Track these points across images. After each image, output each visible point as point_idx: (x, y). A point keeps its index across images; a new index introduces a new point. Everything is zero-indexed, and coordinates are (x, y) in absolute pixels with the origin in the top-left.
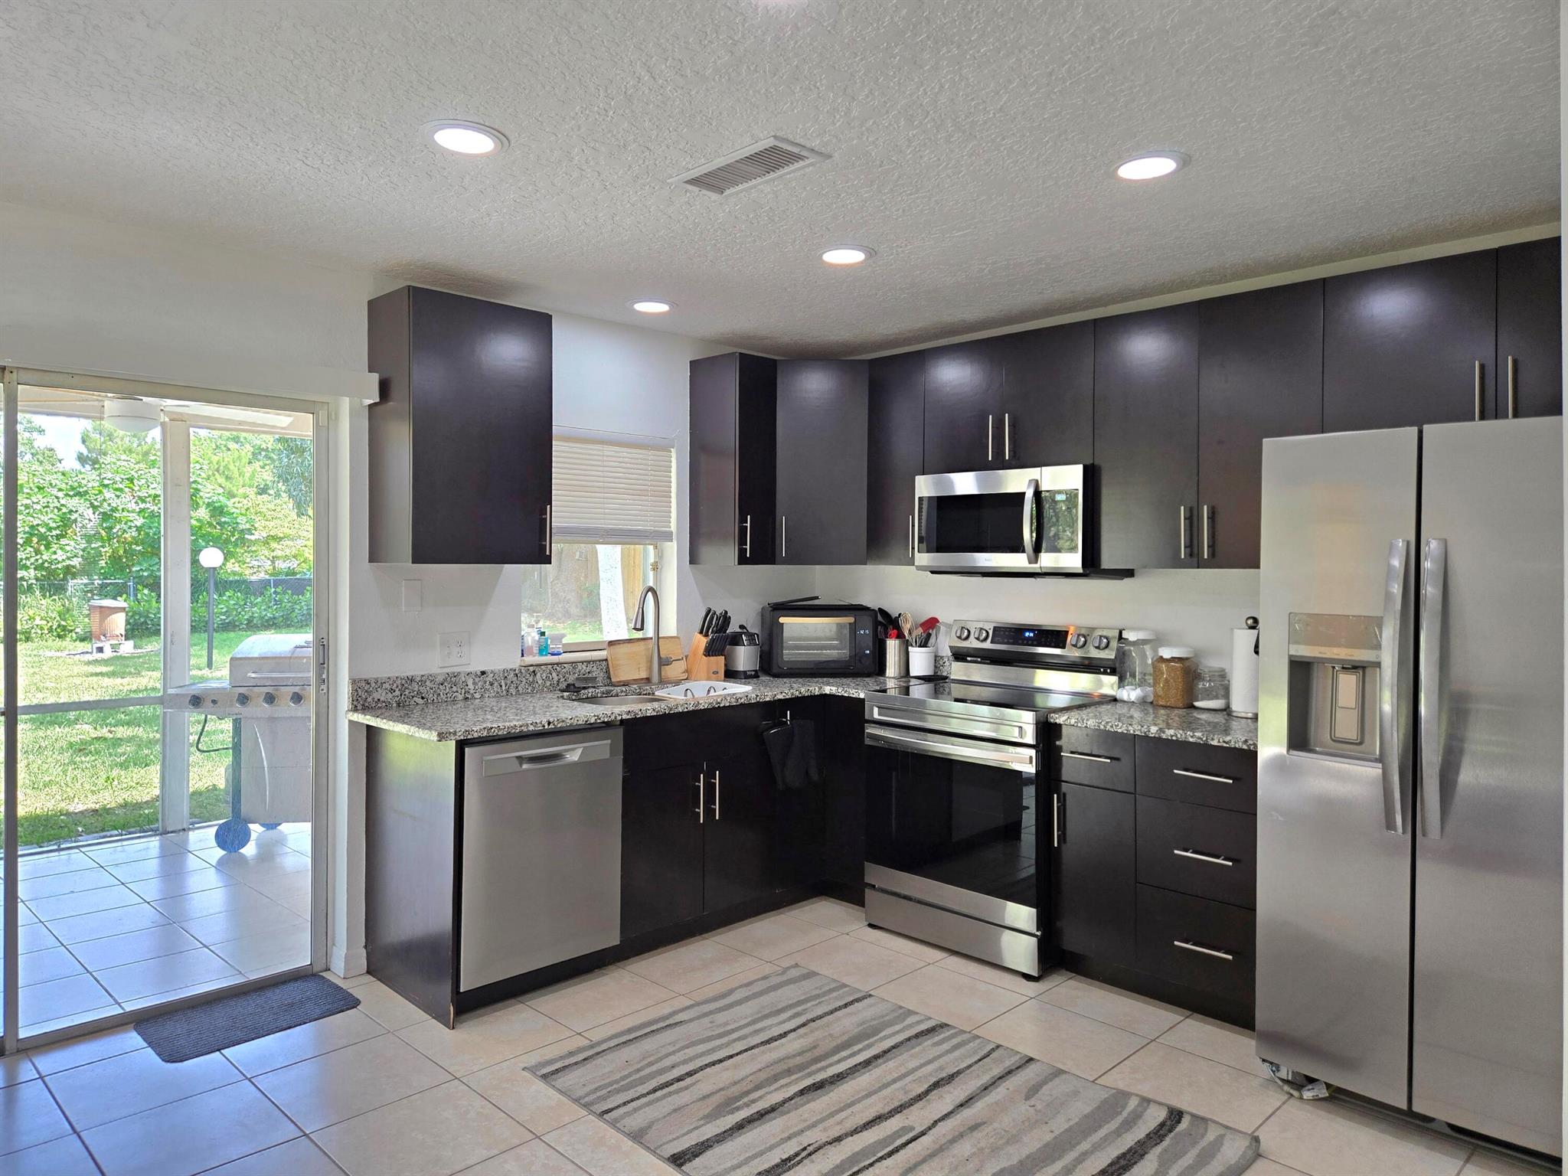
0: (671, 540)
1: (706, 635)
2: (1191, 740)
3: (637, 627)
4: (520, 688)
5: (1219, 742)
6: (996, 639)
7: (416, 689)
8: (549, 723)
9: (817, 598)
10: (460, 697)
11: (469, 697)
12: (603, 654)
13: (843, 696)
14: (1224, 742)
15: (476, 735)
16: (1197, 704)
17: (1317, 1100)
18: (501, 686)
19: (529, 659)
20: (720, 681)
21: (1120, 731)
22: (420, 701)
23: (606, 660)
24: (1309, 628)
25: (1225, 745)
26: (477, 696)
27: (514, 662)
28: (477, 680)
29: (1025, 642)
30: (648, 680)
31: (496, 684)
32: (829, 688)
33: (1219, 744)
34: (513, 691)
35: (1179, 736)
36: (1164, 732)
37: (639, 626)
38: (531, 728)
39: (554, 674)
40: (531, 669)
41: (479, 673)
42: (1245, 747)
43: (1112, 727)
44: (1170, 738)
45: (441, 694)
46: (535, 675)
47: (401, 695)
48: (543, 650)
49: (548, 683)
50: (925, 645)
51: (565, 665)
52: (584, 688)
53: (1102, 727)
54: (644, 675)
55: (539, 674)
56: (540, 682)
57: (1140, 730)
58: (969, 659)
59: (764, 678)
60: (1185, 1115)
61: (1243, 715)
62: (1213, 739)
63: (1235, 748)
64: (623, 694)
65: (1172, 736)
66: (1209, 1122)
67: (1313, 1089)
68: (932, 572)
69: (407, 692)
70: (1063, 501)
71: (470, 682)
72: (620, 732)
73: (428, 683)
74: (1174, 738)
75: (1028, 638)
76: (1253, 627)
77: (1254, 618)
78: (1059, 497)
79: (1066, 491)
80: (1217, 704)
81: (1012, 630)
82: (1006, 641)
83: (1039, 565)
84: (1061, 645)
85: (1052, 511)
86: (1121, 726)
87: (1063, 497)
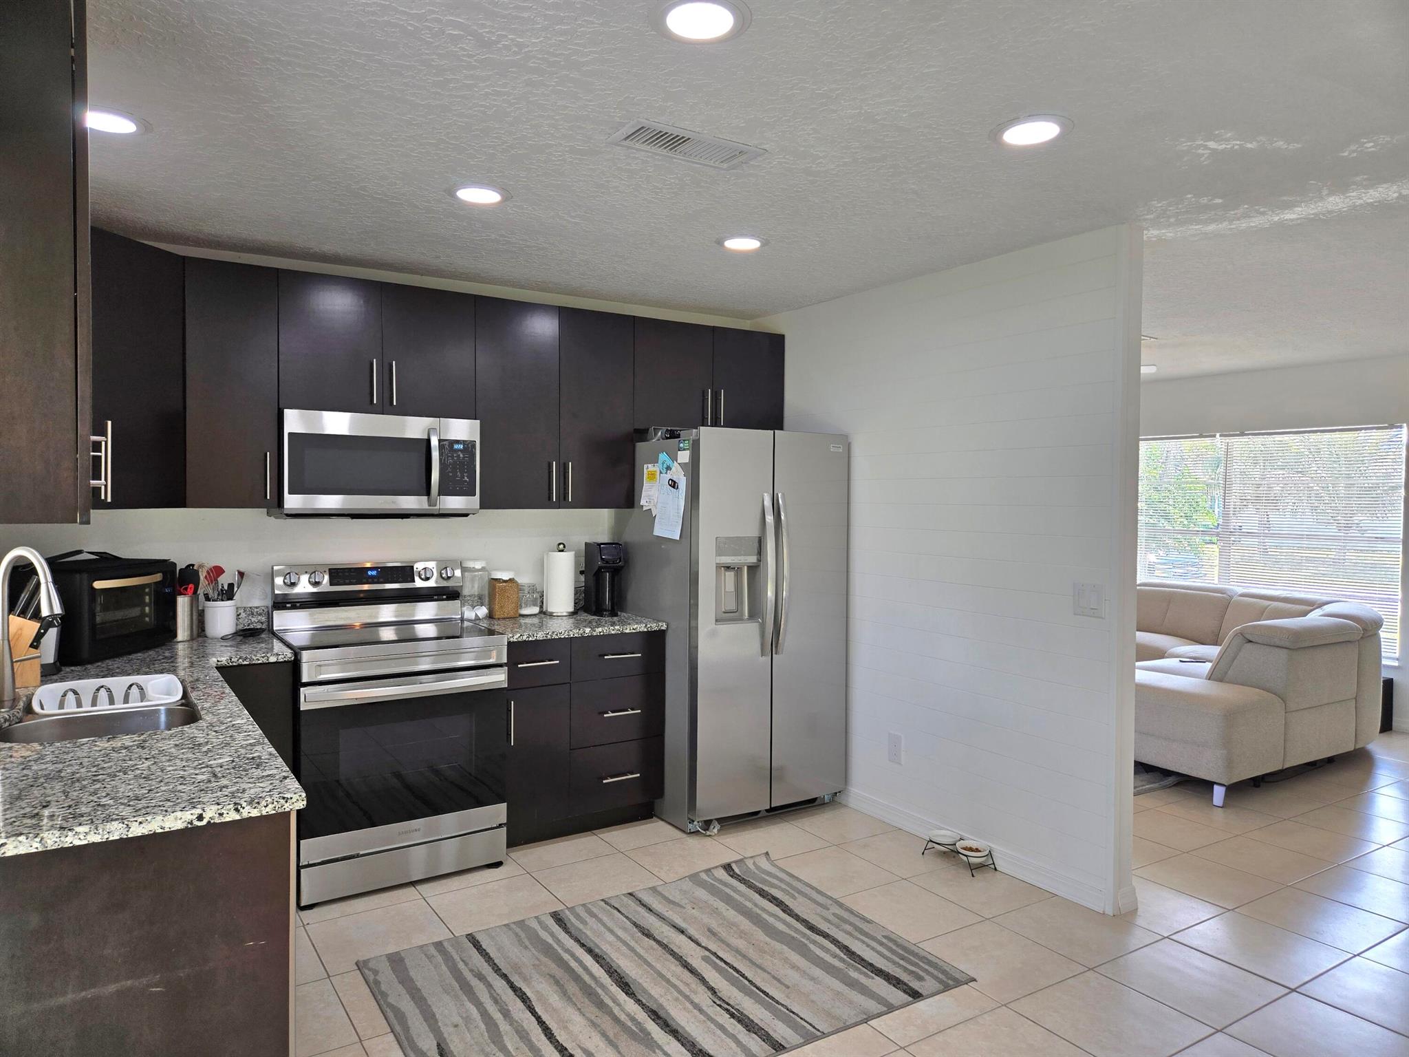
1: (31, 618)
2: (613, 632)
6: (335, 581)
9: (80, 552)
21: (563, 637)
24: (726, 546)
25: (634, 631)
36: (595, 631)
42: (646, 630)
53: (549, 637)
60: (732, 865)
62: (626, 629)
65: (600, 633)
66: (745, 860)
70: (461, 450)
74: (602, 634)
75: (372, 577)
76: (562, 551)
77: (563, 544)
78: (456, 446)
79: (463, 441)
80: (536, 610)
81: (352, 570)
82: (347, 581)
83: (437, 507)
84: (409, 579)
85: (450, 458)
86: (563, 632)
87: (461, 447)
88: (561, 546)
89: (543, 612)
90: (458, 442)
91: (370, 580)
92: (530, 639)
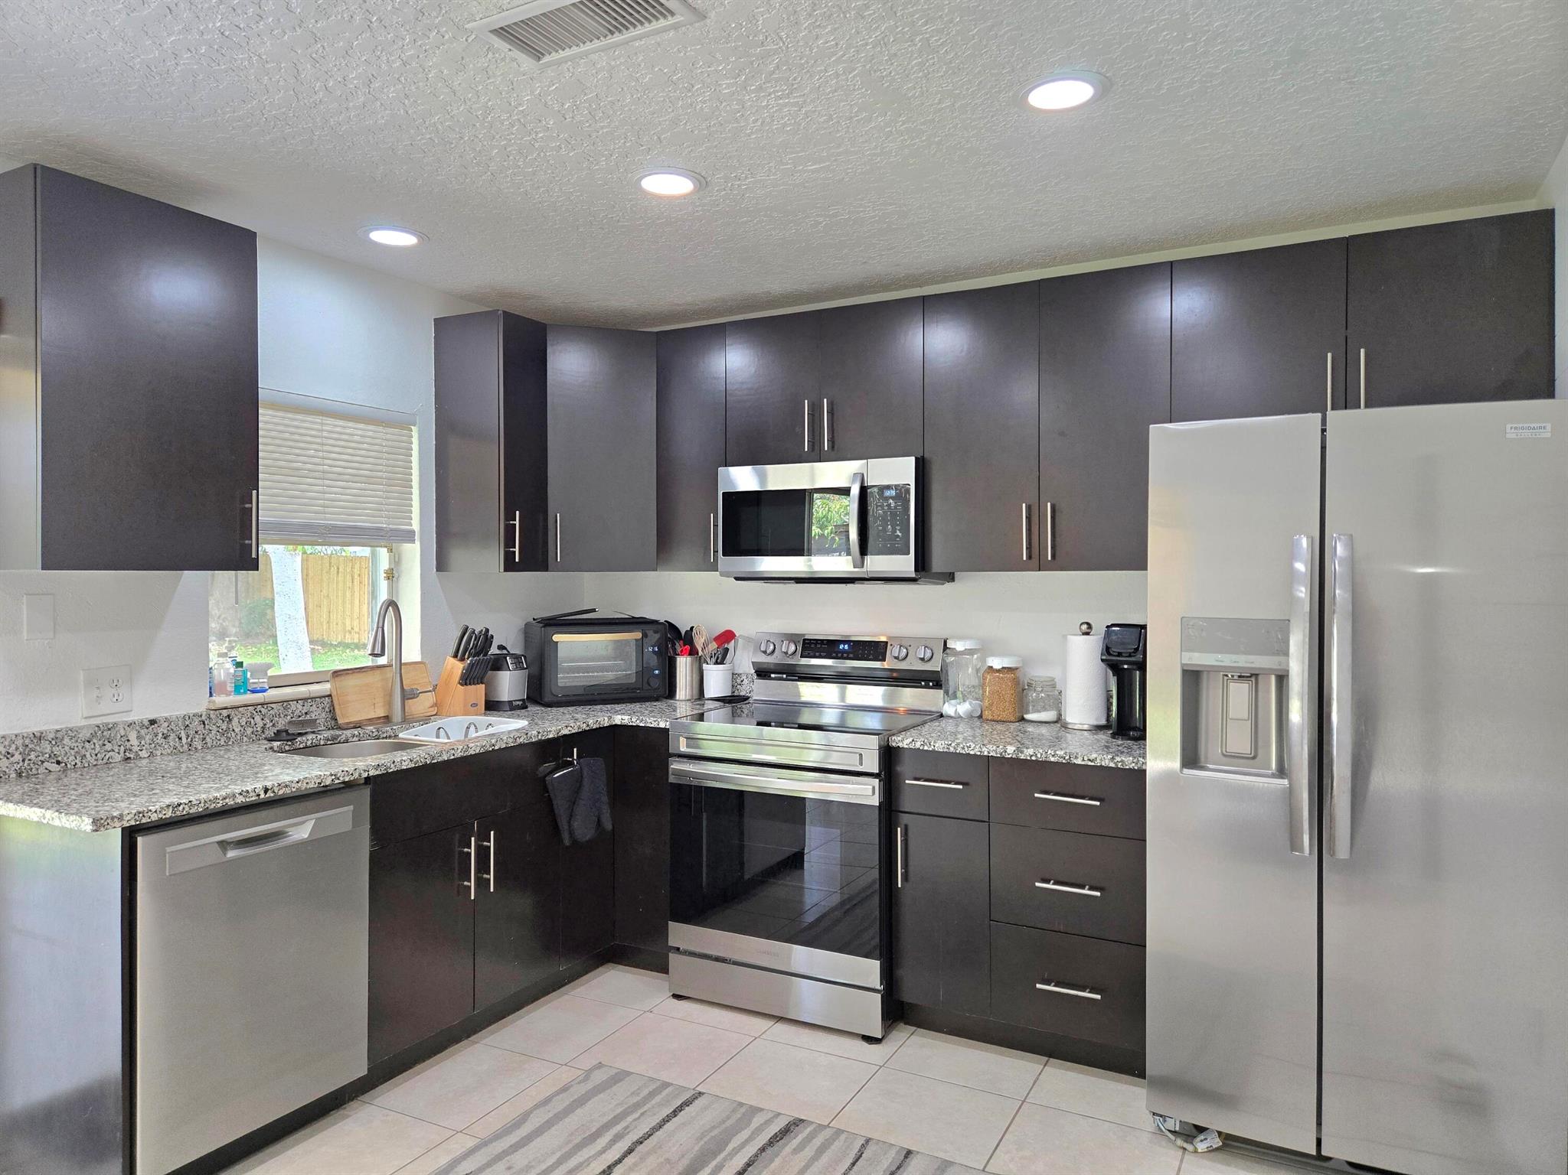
0: (413, 541)
1: (462, 659)
2: (1052, 759)
3: (376, 653)
4: (208, 739)
5: (1083, 760)
6: (806, 653)
7: (48, 750)
8: (266, 790)
9: (594, 610)
10: (118, 758)
11: (132, 756)
12: (326, 688)
13: (638, 726)
14: (1089, 760)
15: (154, 817)
16: (1027, 717)
17: (1212, 1150)
18: (180, 739)
19: (220, 700)
20: (481, 715)
21: (972, 753)
22: (54, 767)
23: (330, 696)
24: (1204, 634)
25: (1090, 763)
26: (144, 754)
27: (199, 704)
28: (143, 732)
29: (840, 655)
30: (387, 719)
31: (173, 736)
32: (619, 717)
33: (1083, 763)
34: (198, 744)
35: (1039, 756)
36: (1022, 752)
37: (378, 651)
38: (240, 800)
39: (258, 718)
40: (225, 713)
41: (146, 723)
42: (1112, 765)
43: (963, 748)
44: (1029, 758)
45: (88, 756)
46: (230, 720)
47: (23, 761)
48: (241, 686)
49: (249, 731)
50: (722, 663)
51: (273, 705)
52: (300, 734)
53: (952, 750)
54: (381, 713)
55: (235, 720)
56: (237, 730)
57: (996, 751)
58: (773, 676)
59: (533, 709)
61: (1080, 727)
62: (1077, 757)
63: (1101, 766)
64: (355, 739)
65: (1031, 756)
67: (1206, 1139)
68: (737, 579)
69: (33, 756)
70: (892, 498)
71: (133, 736)
72: (366, 793)
73: (66, 741)
74: (1034, 758)
75: (844, 651)
76: (1087, 634)
77: (1088, 624)
78: (888, 493)
79: (896, 486)
80: (1049, 715)
81: (825, 642)
82: (817, 654)
83: (864, 569)
84: (880, 658)
85: (879, 508)
86: (972, 746)
87: (893, 493)
88: (1084, 627)
89: (1059, 720)
90: (888, 487)
91: (845, 655)
92: (926, 748)
